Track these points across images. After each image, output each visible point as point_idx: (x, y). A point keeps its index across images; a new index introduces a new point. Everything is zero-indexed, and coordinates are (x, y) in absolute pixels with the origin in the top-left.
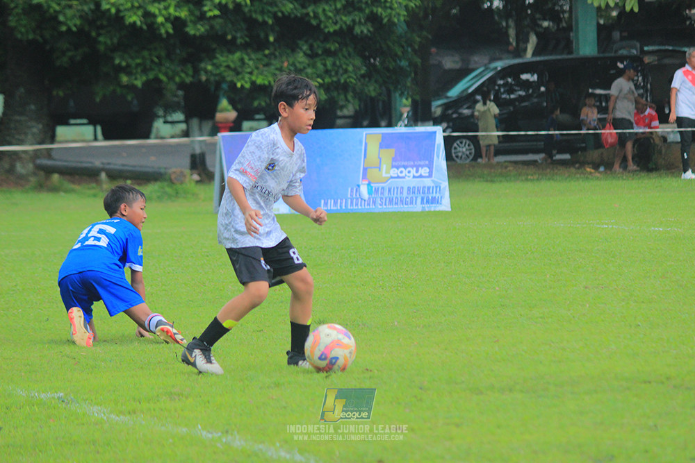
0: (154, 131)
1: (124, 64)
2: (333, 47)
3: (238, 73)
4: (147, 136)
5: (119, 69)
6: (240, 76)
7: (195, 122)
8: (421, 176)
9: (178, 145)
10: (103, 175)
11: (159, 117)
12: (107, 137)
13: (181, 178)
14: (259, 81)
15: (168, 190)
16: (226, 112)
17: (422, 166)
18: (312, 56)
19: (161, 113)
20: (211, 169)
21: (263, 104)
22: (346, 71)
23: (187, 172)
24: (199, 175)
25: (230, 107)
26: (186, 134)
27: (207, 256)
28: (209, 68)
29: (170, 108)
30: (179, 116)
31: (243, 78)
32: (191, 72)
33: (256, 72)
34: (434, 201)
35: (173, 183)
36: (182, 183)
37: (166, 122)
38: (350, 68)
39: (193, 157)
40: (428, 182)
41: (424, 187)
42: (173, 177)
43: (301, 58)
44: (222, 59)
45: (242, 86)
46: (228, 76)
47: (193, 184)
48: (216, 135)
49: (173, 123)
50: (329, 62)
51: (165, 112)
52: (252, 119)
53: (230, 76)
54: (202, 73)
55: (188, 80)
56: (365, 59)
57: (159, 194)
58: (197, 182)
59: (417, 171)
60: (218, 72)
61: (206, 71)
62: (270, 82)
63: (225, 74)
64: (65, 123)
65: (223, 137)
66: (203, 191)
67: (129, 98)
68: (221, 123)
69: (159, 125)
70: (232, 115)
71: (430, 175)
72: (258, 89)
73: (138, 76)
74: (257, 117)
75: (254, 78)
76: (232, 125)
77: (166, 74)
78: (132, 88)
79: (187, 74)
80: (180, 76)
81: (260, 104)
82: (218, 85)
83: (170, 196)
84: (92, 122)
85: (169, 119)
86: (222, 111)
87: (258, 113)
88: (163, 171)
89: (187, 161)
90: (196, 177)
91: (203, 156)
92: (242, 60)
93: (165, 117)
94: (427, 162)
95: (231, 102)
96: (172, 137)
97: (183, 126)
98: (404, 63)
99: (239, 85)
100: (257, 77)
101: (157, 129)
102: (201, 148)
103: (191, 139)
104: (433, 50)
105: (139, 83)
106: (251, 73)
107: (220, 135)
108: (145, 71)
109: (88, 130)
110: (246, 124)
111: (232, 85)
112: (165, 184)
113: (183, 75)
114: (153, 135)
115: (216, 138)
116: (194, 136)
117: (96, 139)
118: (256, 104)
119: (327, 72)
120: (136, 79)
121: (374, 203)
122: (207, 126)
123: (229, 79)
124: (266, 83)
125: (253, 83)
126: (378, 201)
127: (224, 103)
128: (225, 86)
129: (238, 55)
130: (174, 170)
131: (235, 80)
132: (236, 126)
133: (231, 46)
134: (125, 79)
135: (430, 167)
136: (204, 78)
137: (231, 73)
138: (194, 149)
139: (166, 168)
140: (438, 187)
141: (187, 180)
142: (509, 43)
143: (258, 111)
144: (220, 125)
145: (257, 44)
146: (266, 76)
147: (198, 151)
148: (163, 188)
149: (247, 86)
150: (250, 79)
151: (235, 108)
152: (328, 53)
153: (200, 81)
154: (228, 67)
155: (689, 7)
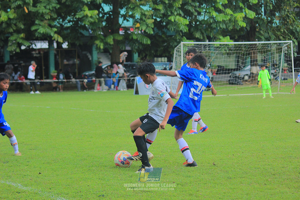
155: (33, 51)
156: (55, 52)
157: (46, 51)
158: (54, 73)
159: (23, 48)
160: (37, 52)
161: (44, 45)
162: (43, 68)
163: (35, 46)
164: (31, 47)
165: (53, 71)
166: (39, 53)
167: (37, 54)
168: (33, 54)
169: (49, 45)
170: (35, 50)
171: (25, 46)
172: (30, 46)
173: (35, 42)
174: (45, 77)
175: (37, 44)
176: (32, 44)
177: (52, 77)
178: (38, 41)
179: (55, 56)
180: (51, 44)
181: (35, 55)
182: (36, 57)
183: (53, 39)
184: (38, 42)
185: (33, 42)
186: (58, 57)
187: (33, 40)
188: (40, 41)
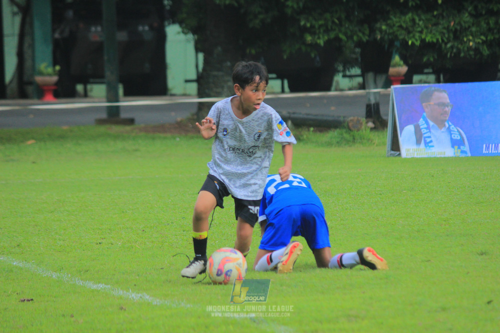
0: (334, 84)
1: (308, 25)
2: (496, 7)
3: (409, 32)
4: (328, 89)
5: (304, 30)
6: (411, 35)
7: (370, 76)
9: (355, 96)
10: (290, 124)
11: (339, 72)
13: (358, 126)
15: (346, 136)
16: (399, 67)
18: (477, 16)
19: (341, 68)
20: (384, 118)
21: (432, 59)
23: (364, 120)
24: (374, 123)
25: (402, 63)
26: (362, 86)
27: (381, 195)
28: (384, 27)
29: (348, 64)
30: (356, 71)
31: (414, 36)
32: (367, 32)
33: (425, 31)
35: (350, 129)
36: (358, 130)
37: (344, 76)
39: (368, 106)
42: (350, 124)
43: (466, 17)
45: (413, 43)
46: (401, 34)
47: (368, 130)
48: (390, 87)
49: (351, 77)
50: (492, 21)
51: (344, 67)
52: (422, 73)
53: (402, 35)
54: (378, 32)
57: (338, 140)
58: (372, 129)
60: (391, 31)
61: (381, 31)
62: (438, 40)
63: (399, 33)
65: (395, 89)
66: (376, 137)
67: (313, 55)
68: (393, 76)
69: (339, 79)
70: (404, 69)
72: (426, 46)
73: (321, 36)
74: (426, 71)
75: (423, 37)
76: (403, 78)
77: (345, 34)
78: (315, 46)
79: (364, 34)
80: (358, 36)
81: (428, 59)
82: (391, 43)
83: (348, 142)
84: (280, 77)
85: (348, 73)
86: (395, 66)
87: (427, 68)
88: (342, 119)
89: (363, 111)
90: (371, 125)
91: (377, 105)
92: (413, 20)
93: (344, 71)
95: (403, 58)
96: (350, 89)
97: (360, 80)
99: (410, 43)
100: (426, 36)
101: (337, 82)
102: (375, 99)
103: (367, 91)
105: (321, 42)
106: (421, 32)
107: (393, 87)
108: (327, 31)
109: (277, 84)
110: (416, 78)
112: (344, 130)
113: (361, 35)
114: (333, 88)
115: (389, 89)
116: (369, 89)
117: (283, 91)
118: (425, 59)
119: (490, 30)
120: (319, 38)
122: (381, 79)
123: (401, 37)
124: (435, 40)
125: (423, 41)
127: (397, 59)
128: (397, 44)
129: (409, 16)
130: (352, 118)
131: (406, 38)
132: (407, 79)
133: (403, 9)
134: (309, 38)
136: (379, 37)
137: (403, 32)
138: (369, 100)
139: (344, 117)
141: (363, 127)
143: (427, 66)
144: (392, 78)
145: (426, 6)
146: (434, 34)
147: (373, 101)
148: (342, 134)
149: (418, 43)
150: (420, 37)
151: (406, 63)
152: (491, 13)
153: (375, 39)
154: (400, 27)
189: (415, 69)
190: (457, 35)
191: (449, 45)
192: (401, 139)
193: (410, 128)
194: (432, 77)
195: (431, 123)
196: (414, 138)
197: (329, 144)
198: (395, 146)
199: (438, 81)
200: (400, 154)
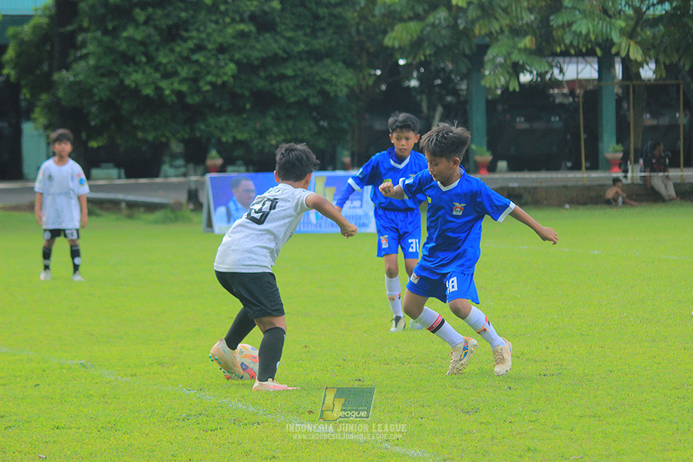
0: (162, 173)
1: (140, 124)
2: (293, 112)
3: (223, 131)
4: (157, 175)
5: (136, 128)
6: (225, 134)
7: (191, 166)
8: (354, 207)
9: (179, 183)
10: (123, 205)
11: (166, 162)
12: (128, 176)
13: (181, 207)
14: (240, 137)
15: (170, 215)
16: (214, 159)
17: (356, 200)
18: (277, 119)
19: (168, 159)
20: (201, 200)
21: (242, 153)
22: (302, 130)
23: (186, 202)
24: (194, 204)
25: (218, 156)
26: (185, 175)
28: (203, 127)
29: (174, 157)
31: (227, 135)
32: (188, 131)
33: (236, 130)
34: (364, 225)
35: (174, 211)
36: (180, 211)
37: (171, 166)
38: (306, 128)
39: (190, 191)
40: (359, 212)
41: (357, 216)
42: (174, 206)
43: (269, 121)
44: (211, 120)
45: (226, 141)
47: (189, 212)
48: (205, 175)
49: (176, 167)
50: (290, 124)
51: (171, 159)
52: (234, 164)
53: (217, 133)
54: (197, 131)
55: (186, 136)
56: (316, 121)
57: (164, 219)
58: (194, 210)
59: (352, 203)
60: (209, 130)
61: (200, 130)
62: (246, 138)
63: (214, 132)
64: (97, 166)
65: (211, 178)
66: (195, 217)
67: (144, 148)
68: (211, 166)
69: (166, 168)
70: (219, 161)
71: (361, 206)
72: (237, 143)
73: (150, 133)
74: (238, 163)
75: (235, 135)
76: (219, 168)
78: (145, 141)
79: (186, 132)
80: (181, 134)
81: (239, 153)
82: (208, 140)
83: (172, 220)
84: (118, 166)
85: (174, 164)
87: (238, 160)
89: (185, 195)
90: (191, 206)
91: (196, 191)
92: (226, 122)
93: (170, 162)
94: (359, 197)
95: (219, 152)
96: (175, 176)
97: (182, 170)
98: (345, 125)
99: (224, 139)
100: (237, 134)
101: (165, 170)
102: (195, 185)
103: (188, 178)
104: (367, 116)
105: (150, 137)
106: (233, 131)
107: (208, 176)
108: (155, 129)
109: (114, 172)
110: (230, 168)
111: (219, 141)
112: (168, 211)
113: (183, 133)
114: (161, 175)
115: (205, 177)
116: (190, 177)
117: (119, 177)
118: (236, 153)
119: (289, 131)
120: (149, 135)
121: (320, 226)
122: (200, 169)
123: (216, 135)
124: (244, 139)
125: (234, 138)
126: (323, 225)
127: (214, 153)
128: (214, 141)
129: (223, 119)
131: (221, 137)
132: (222, 169)
133: (218, 112)
134: (140, 134)
135: (361, 200)
136: (198, 134)
137: (218, 131)
138: (190, 186)
140: (366, 215)
141: (185, 208)
142: (421, 112)
143: (238, 158)
144: (209, 168)
145: (237, 110)
146: (244, 134)
147: (193, 187)
148: (167, 214)
149: (230, 140)
150: (232, 135)
151: (222, 156)
152: (289, 117)
153: (195, 137)
154: (216, 127)
155: (553, 88)
156: (618, 90)
157: (590, 87)
158: (616, 151)
159: (525, 78)
160: (566, 91)
161: (587, 71)
162: (583, 136)
163: (561, 71)
164: (548, 77)
165: (610, 149)
166: (572, 93)
167: (564, 95)
168: (553, 96)
169: (600, 72)
170: (558, 84)
171: (531, 72)
172: (546, 72)
173: (561, 60)
174: (588, 165)
175: (565, 67)
176: (551, 67)
177: (609, 165)
178: (567, 59)
179: (619, 101)
180: (605, 67)
181: (558, 101)
182: (561, 105)
183: (614, 51)
184: (569, 63)
185: (553, 61)
186: (625, 105)
187: (554, 54)
188: (574, 59)
189: (229, 161)
190: (262, 134)
191: (256, 143)
192: (215, 219)
193: (222, 210)
194: (243, 168)
195: (240, 206)
196: (225, 218)
197: (156, 222)
198: (210, 224)
199: (248, 171)
200: (212, 231)
